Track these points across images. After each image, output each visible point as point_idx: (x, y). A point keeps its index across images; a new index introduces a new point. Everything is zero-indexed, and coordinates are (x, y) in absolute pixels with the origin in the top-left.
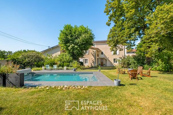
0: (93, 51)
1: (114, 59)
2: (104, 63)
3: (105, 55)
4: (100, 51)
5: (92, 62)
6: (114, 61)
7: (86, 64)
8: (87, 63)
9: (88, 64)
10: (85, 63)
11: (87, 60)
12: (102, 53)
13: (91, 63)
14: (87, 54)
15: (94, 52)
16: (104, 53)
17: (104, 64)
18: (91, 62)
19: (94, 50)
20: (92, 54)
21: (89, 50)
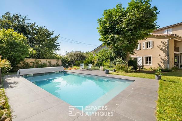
0: (161, 42)
5: (162, 61)
8: (150, 63)
9: (151, 65)
10: (147, 63)
11: (150, 58)
13: (159, 64)
14: (150, 48)
15: (163, 43)
18: (159, 61)
19: (163, 40)
20: (160, 47)
21: (153, 42)
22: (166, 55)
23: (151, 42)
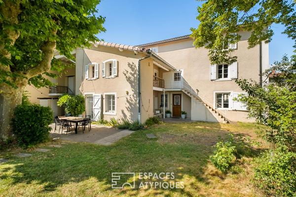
0: (129, 64)
1: (219, 96)
2: (182, 110)
3: (185, 83)
4: (171, 69)
5: (128, 105)
6: (219, 101)
7: (111, 112)
8: (114, 109)
9: (115, 112)
10: (109, 108)
12: (177, 77)
13: (123, 112)
14: (113, 76)
15: (132, 67)
16: (182, 75)
17: (184, 113)
18: (124, 105)
19: (131, 60)
20: (127, 75)
21: (118, 62)
22: (135, 93)
23: (115, 62)
